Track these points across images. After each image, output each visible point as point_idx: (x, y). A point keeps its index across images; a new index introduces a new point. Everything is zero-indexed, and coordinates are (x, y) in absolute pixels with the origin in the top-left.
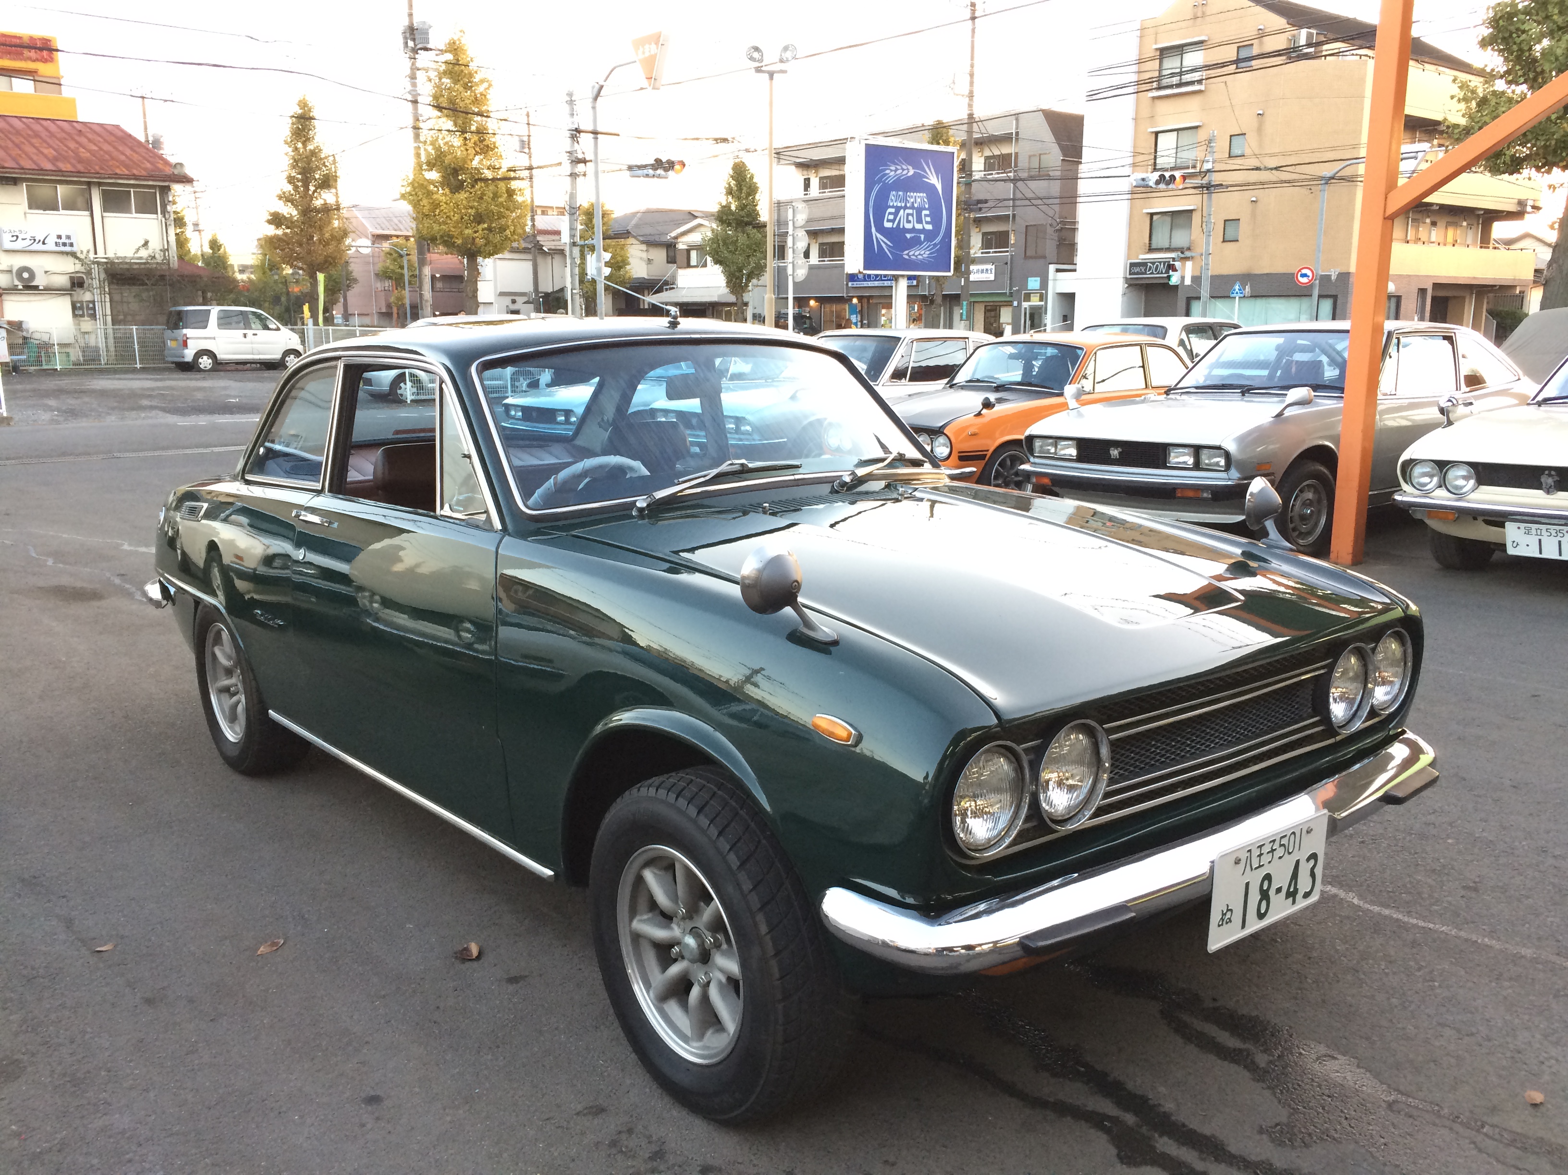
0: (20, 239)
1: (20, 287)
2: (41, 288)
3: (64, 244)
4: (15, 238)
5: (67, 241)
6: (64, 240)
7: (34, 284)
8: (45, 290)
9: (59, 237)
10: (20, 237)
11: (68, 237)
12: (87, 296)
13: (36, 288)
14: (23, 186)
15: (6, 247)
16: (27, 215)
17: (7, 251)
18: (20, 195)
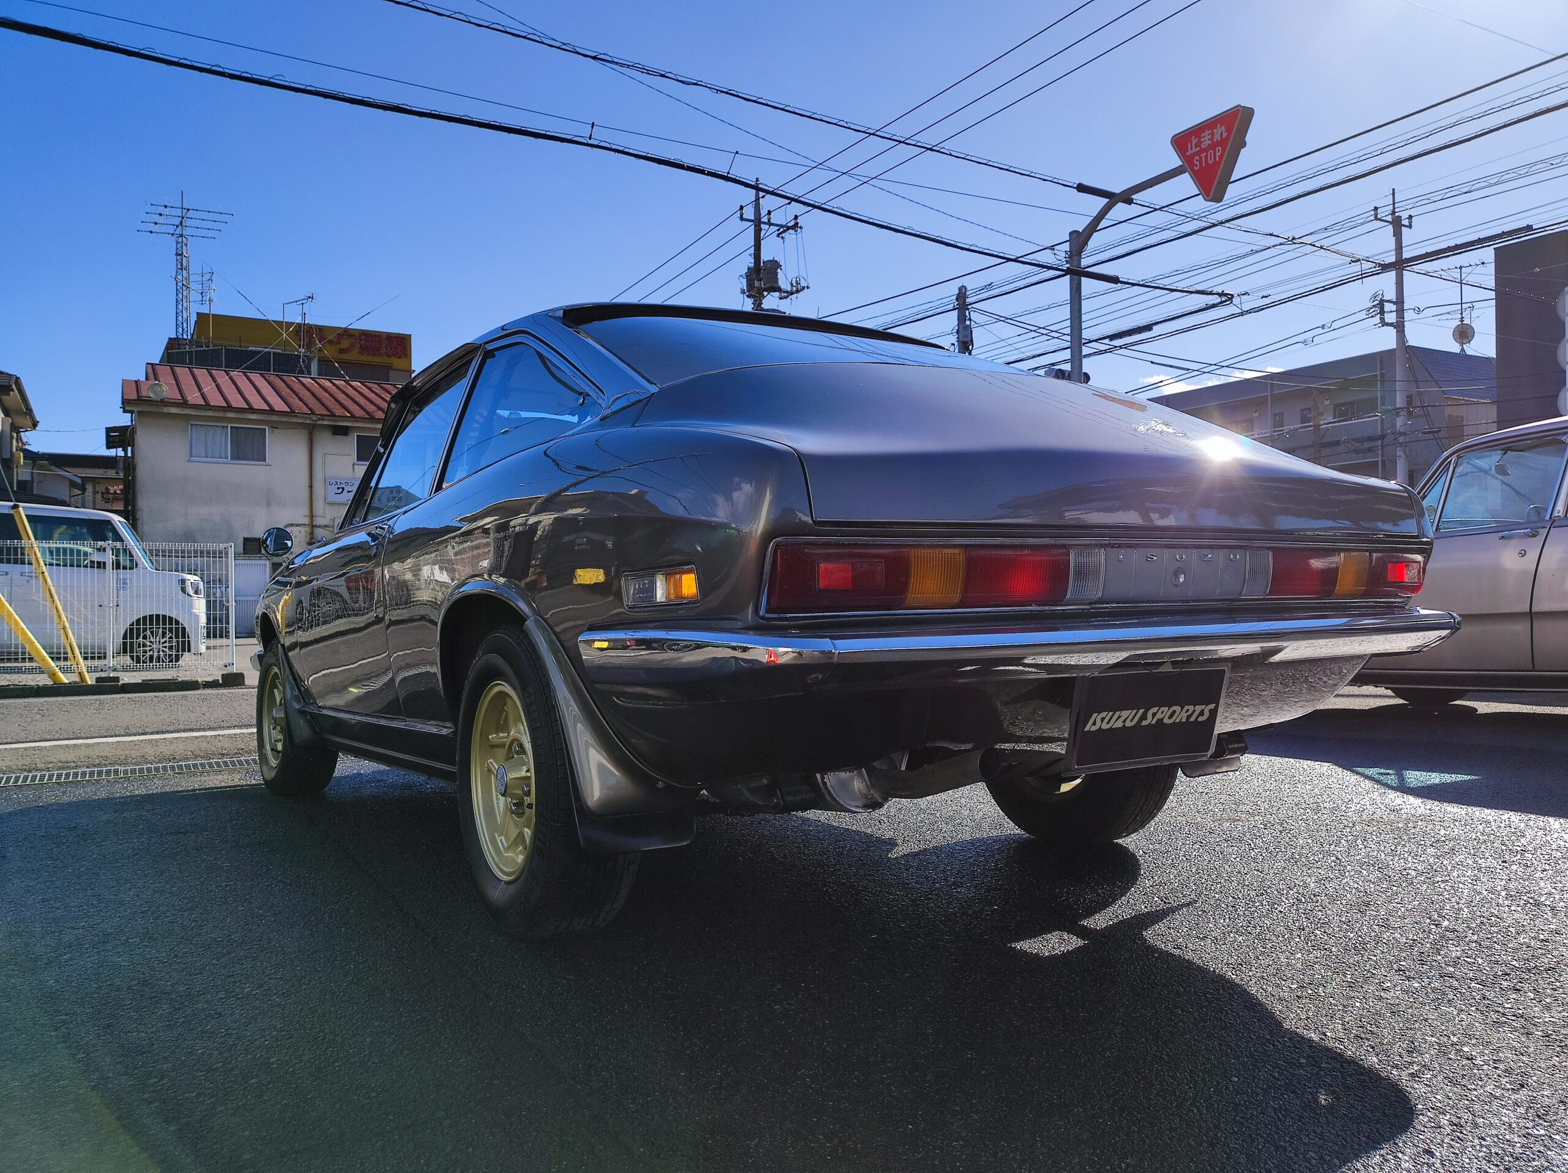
0: (345, 491)
4: (341, 490)
10: (347, 489)
14: (354, 437)
15: (329, 500)
16: (356, 466)
17: (331, 504)
18: (350, 445)
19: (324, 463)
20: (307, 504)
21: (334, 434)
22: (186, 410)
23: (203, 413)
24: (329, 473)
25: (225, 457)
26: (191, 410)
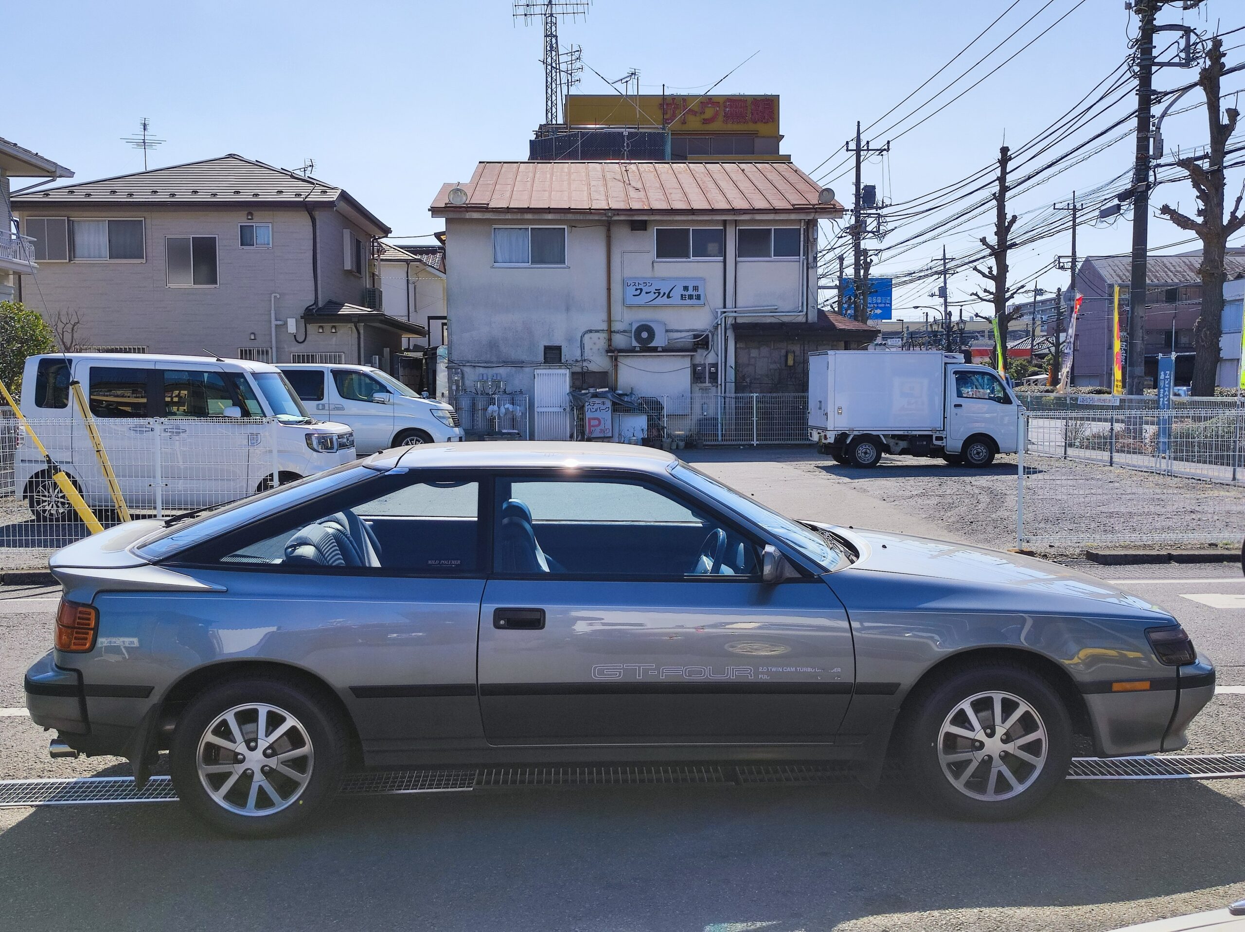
0: (644, 292)
1: (638, 349)
2: (659, 349)
3: (691, 297)
4: (639, 291)
5: (694, 293)
6: (690, 292)
7: (652, 345)
8: (665, 350)
9: (686, 288)
10: (645, 290)
11: (696, 288)
12: (711, 358)
13: (655, 349)
14: (653, 231)
15: (628, 302)
16: (655, 264)
17: (630, 307)
18: (649, 241)
19: (622, 263)
20: (605, 309)
21: (632, 230)
22: (486, 214)
23: (502, 216)
24: (628, 273)
25: (527, 261)
26: (491, 213)
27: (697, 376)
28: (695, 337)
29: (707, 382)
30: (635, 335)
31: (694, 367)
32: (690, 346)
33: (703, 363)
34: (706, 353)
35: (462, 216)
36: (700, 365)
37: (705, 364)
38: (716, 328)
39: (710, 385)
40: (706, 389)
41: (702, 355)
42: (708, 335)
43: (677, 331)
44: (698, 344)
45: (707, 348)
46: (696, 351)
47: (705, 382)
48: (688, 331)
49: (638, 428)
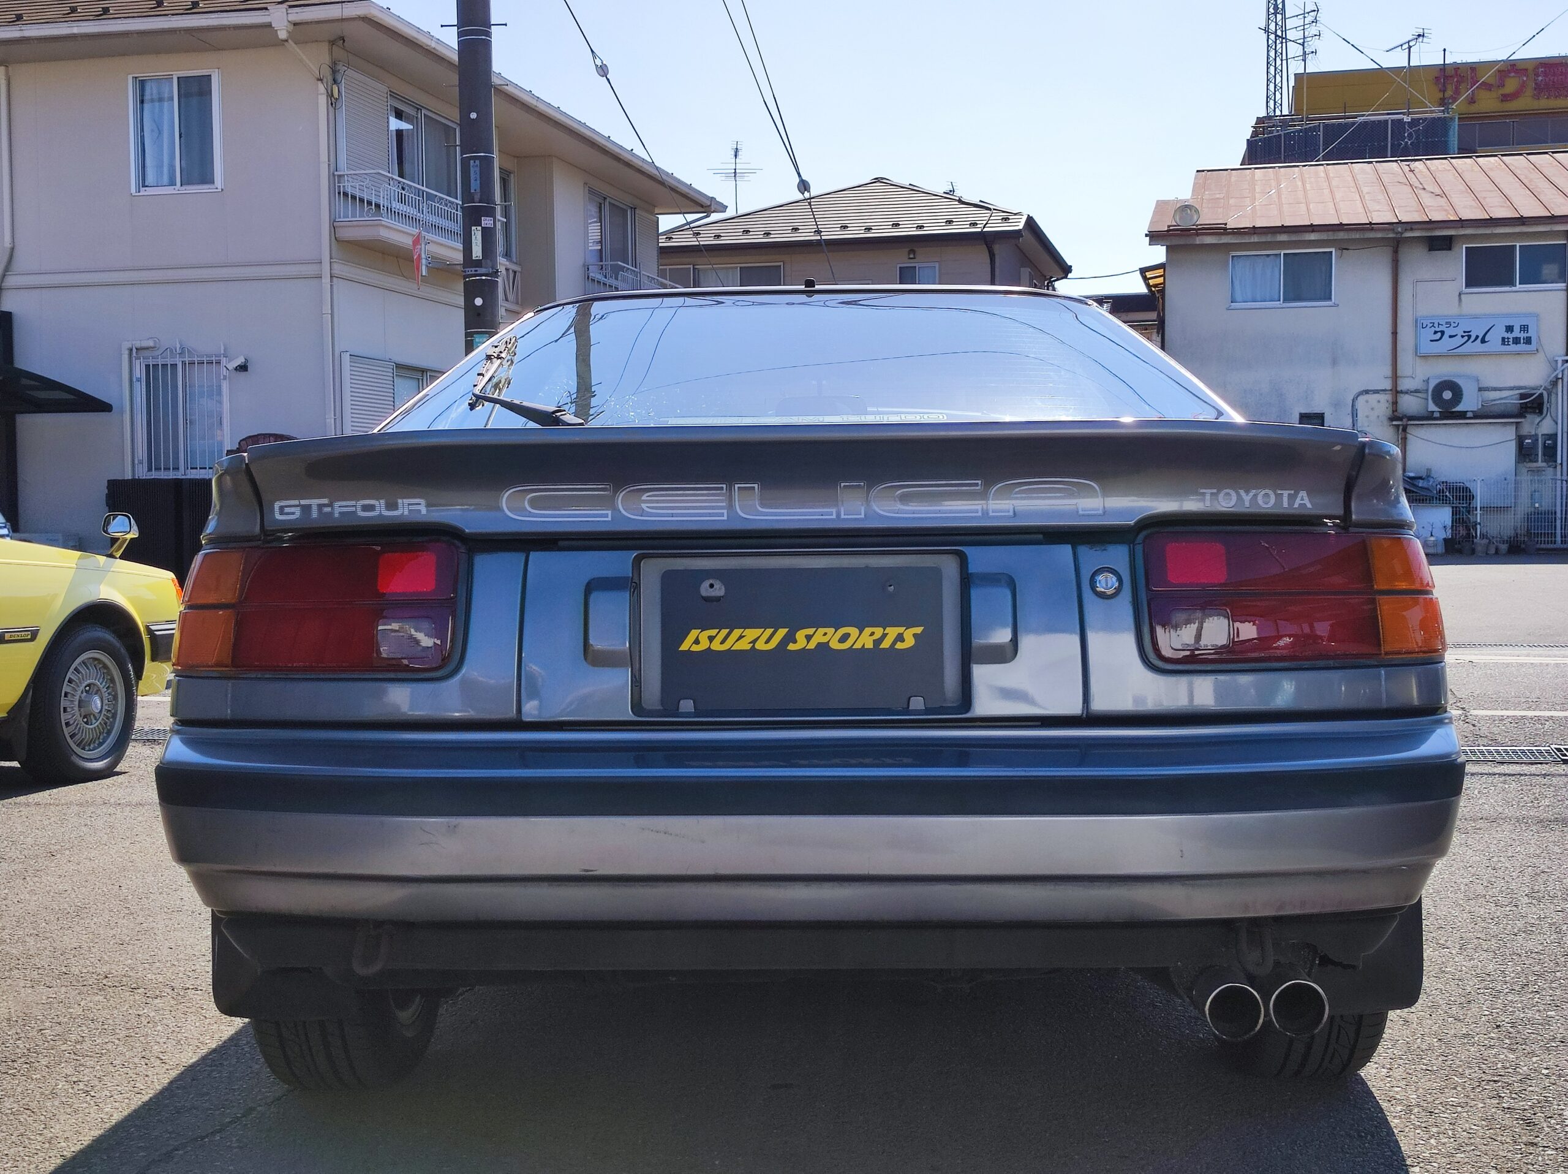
0: (1446, 336)
1: (1437, 415)
2: (1469, 415)
3: (1516, 341)
4: (1439, 334)
5: (1523, 335)
6: (1516, 333)
7: (1459, 408)
8: (1477, 416)
9: (1510, 329)
10: (1448, 332)
11: (1524, 328)
12: (1546, 427)
13: (1462, 415)
14: (1460, 253)
15: (1423, 351)
16: (1462, 296)
17: (1425, 357)
18: (1456, 264)
19: (1415, 295)
20: (1389, 361)
21: (1430, 250)
22: (1223, 237)
23: (1246, 239)
24: (1424, 310)
25: (1276, 297)
26: (1230, 236)
27: (1525, 452)
28: (1523, 396)
29: (1540, 460)
30: (1433, 395)
31: (1520, 440)
32: (1516, 410)
33: (1533, 433)
34: (1538, 419)
35: (1190, 241)
36: (1529, 437)
37: (1536, 435)
38: (1554, 383)
39: (1544, 464)
40: (1538, 471)
41: (1532, 423)
42: (1541, 395)
43: (1495, 389)
44: (1526, 408)
45: (1541, 412)
46: (1525, 417)
47: (1537, 461)
48: (1511, 389)
49: (1438, 525)
